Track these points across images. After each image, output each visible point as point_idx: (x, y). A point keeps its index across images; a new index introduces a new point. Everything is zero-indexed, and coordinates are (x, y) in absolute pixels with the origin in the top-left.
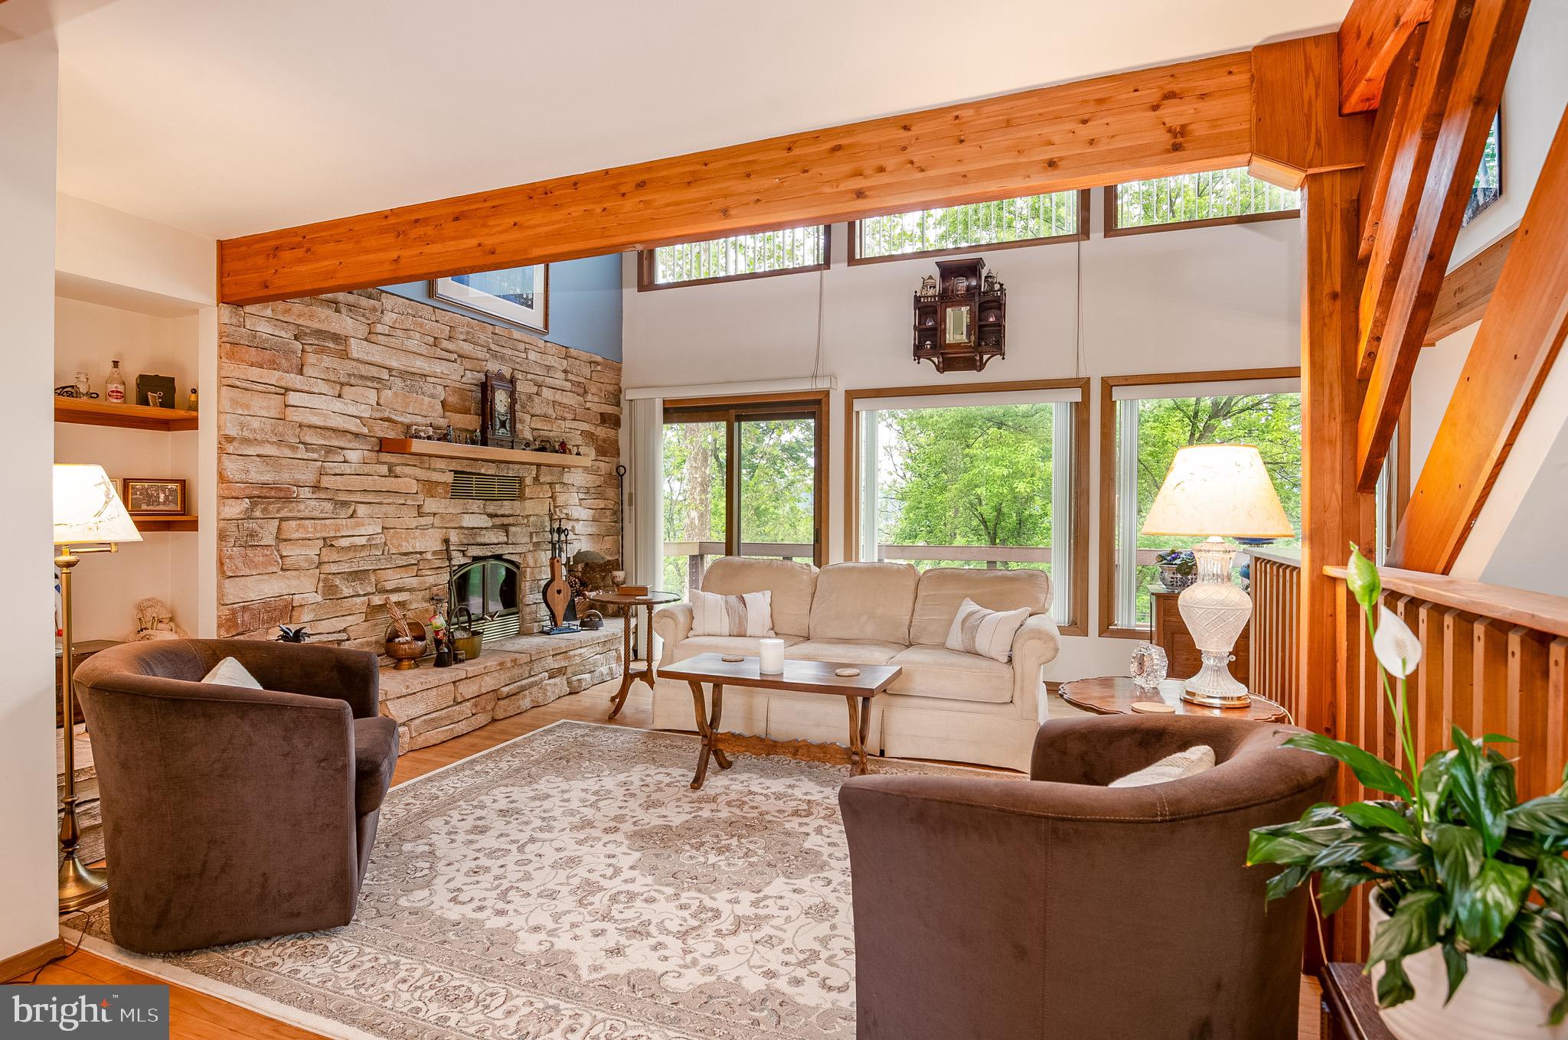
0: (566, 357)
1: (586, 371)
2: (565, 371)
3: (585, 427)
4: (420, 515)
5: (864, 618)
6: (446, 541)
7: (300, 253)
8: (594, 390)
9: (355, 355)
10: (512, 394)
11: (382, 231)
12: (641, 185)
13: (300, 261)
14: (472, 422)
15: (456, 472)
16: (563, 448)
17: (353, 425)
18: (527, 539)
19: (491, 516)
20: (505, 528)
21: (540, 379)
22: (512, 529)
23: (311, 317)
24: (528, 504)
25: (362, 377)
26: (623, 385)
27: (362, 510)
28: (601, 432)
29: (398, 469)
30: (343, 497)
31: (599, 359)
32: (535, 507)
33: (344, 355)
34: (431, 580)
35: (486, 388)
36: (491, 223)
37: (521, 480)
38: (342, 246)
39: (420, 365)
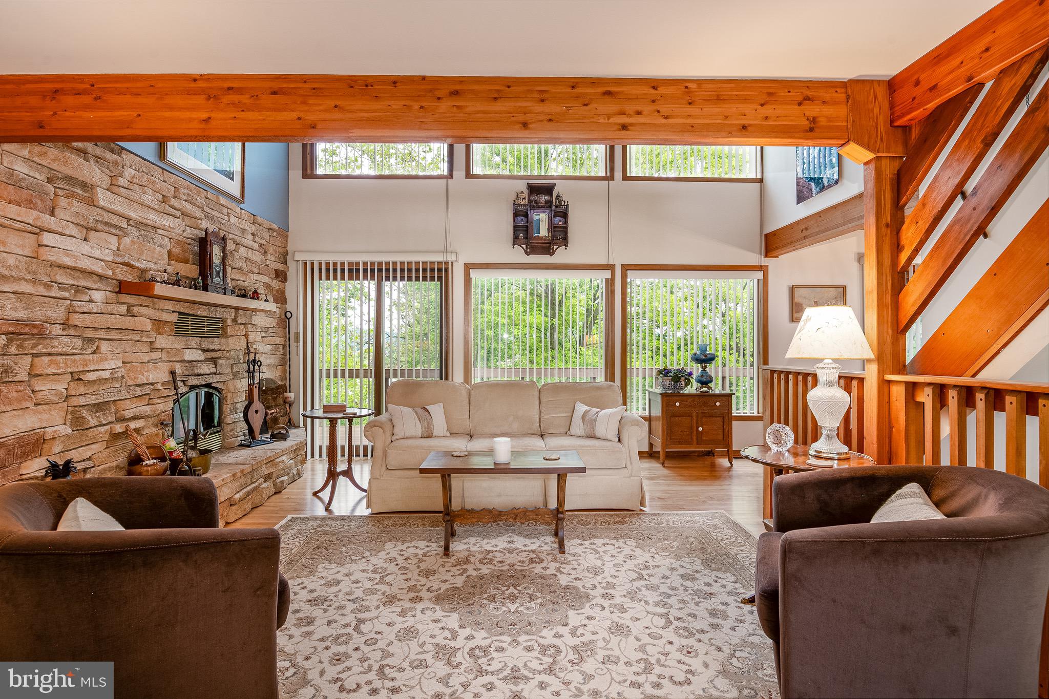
0: (254, 223)
1: (266, 236)
2: (253, 234)
3: (266, 279)
4: (153, 350)
5: (511, 418)
6: (173, 373)
7: (87, 99)
8: (271, 251)
9: (101, 203)
10: (224, 250)
11: (189, 92)
12: (455, 93)
13: (86, 107)
14: (191, 270)
15: (180, 313)
16: (255, 296)
17: (98, 268)
18: (228, 370)
19: (204, 351)
20: (214, 361)
21: (238, 239)
22: (220, 362)
23: (65, 162)
24: (230, 340)
25: (107, 224)
26: (290, 248)
27: (105, 347)
28: (276, 284)
29: (135, 310)
30: (89, 334)
31: (275, 226)
32: (236, 344)
33: (91, 202)
34: (161, 407)
35: (204, 243)
36: (311, 102)
37: (223, 321)
38: (140, 100)
39: (153, 218)
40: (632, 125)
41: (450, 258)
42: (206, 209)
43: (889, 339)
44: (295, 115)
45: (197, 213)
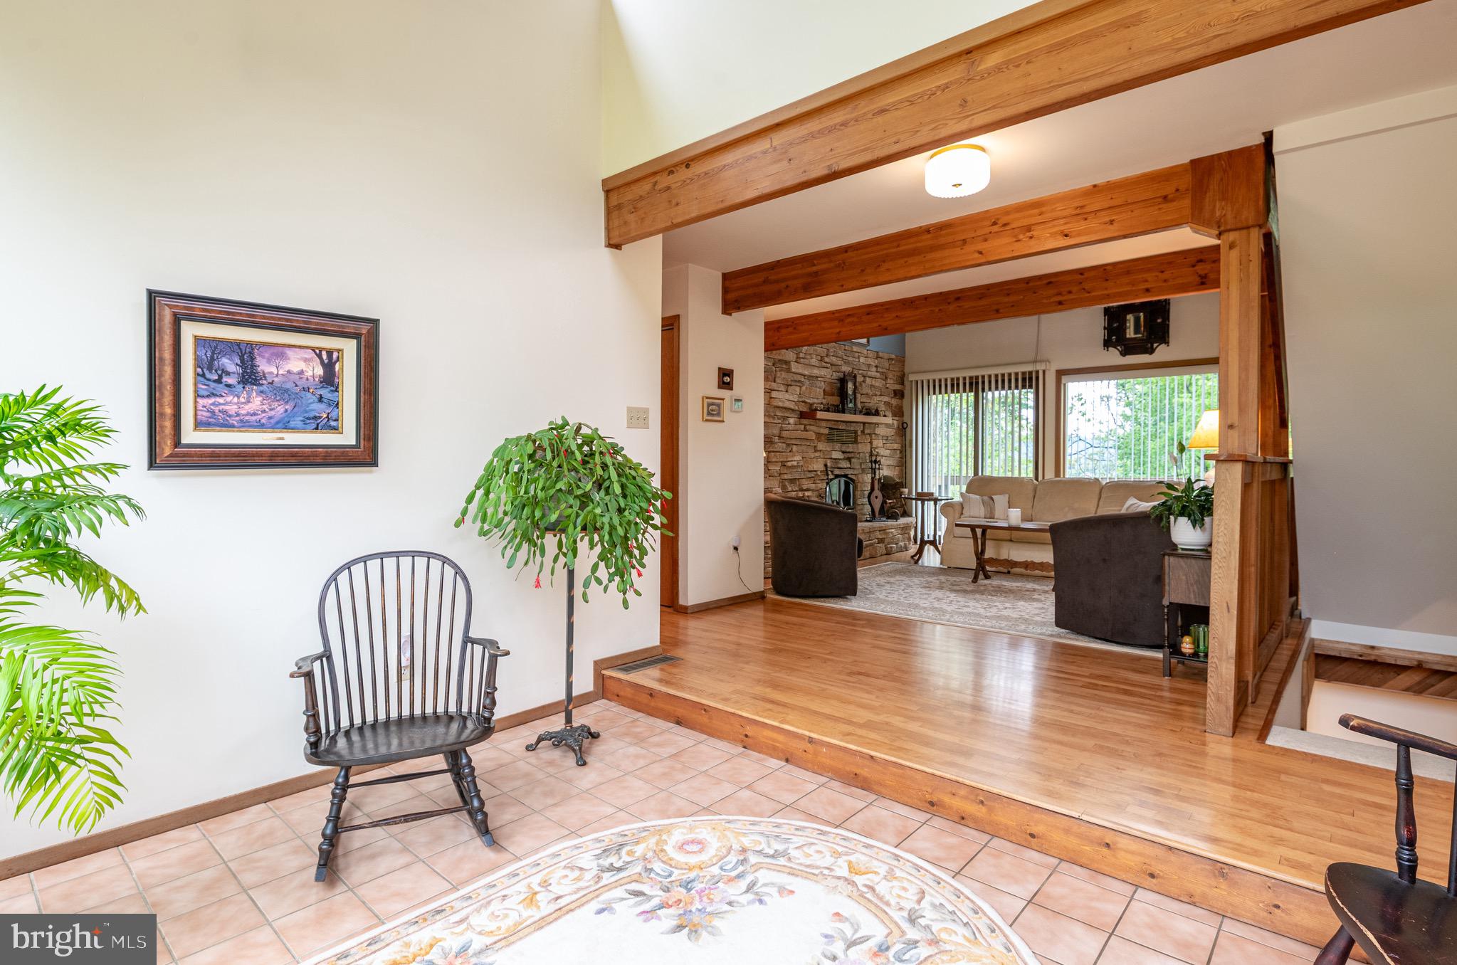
0: (877, 358)
1: (886, 365)
2: (876, 367)
3: (886, 399)
4: (816, 451)
5: (1067, 509)
6: (826, 465)
7: (790, 330)
8: (890, 376)
9: (793, 370)
10: (855, 384)
11: (832, 320)
12: (958, 299)
13: (790, 333)
14: (835, 400)
15: (830, 428)
16: (877, 413)
17: (792, 406)
18: (858, 467)
19: (843, 452)
20: (849, 459)
21: (865, 373)
22: (853, 460)
23: (779, 354)
24: (860, 446)
25: (796, 381)
26: (906, 370)
27: (795, 448)
28: (894, 402)
29: (808, 427)
30: (789, 442)
31: (893, 356)
32: (864, 448)
33: (789, 370)
34: (820, 486)
35: (843, 381)
36: (886, 315)
37: (856, 432)
38: (811, 327)
39: (816, 372)
40: (1065, 301)
41: (1040, 367)
42: (845, 357)
43: (1270, 433)
44: (875, 325)
45: (840, 362)
